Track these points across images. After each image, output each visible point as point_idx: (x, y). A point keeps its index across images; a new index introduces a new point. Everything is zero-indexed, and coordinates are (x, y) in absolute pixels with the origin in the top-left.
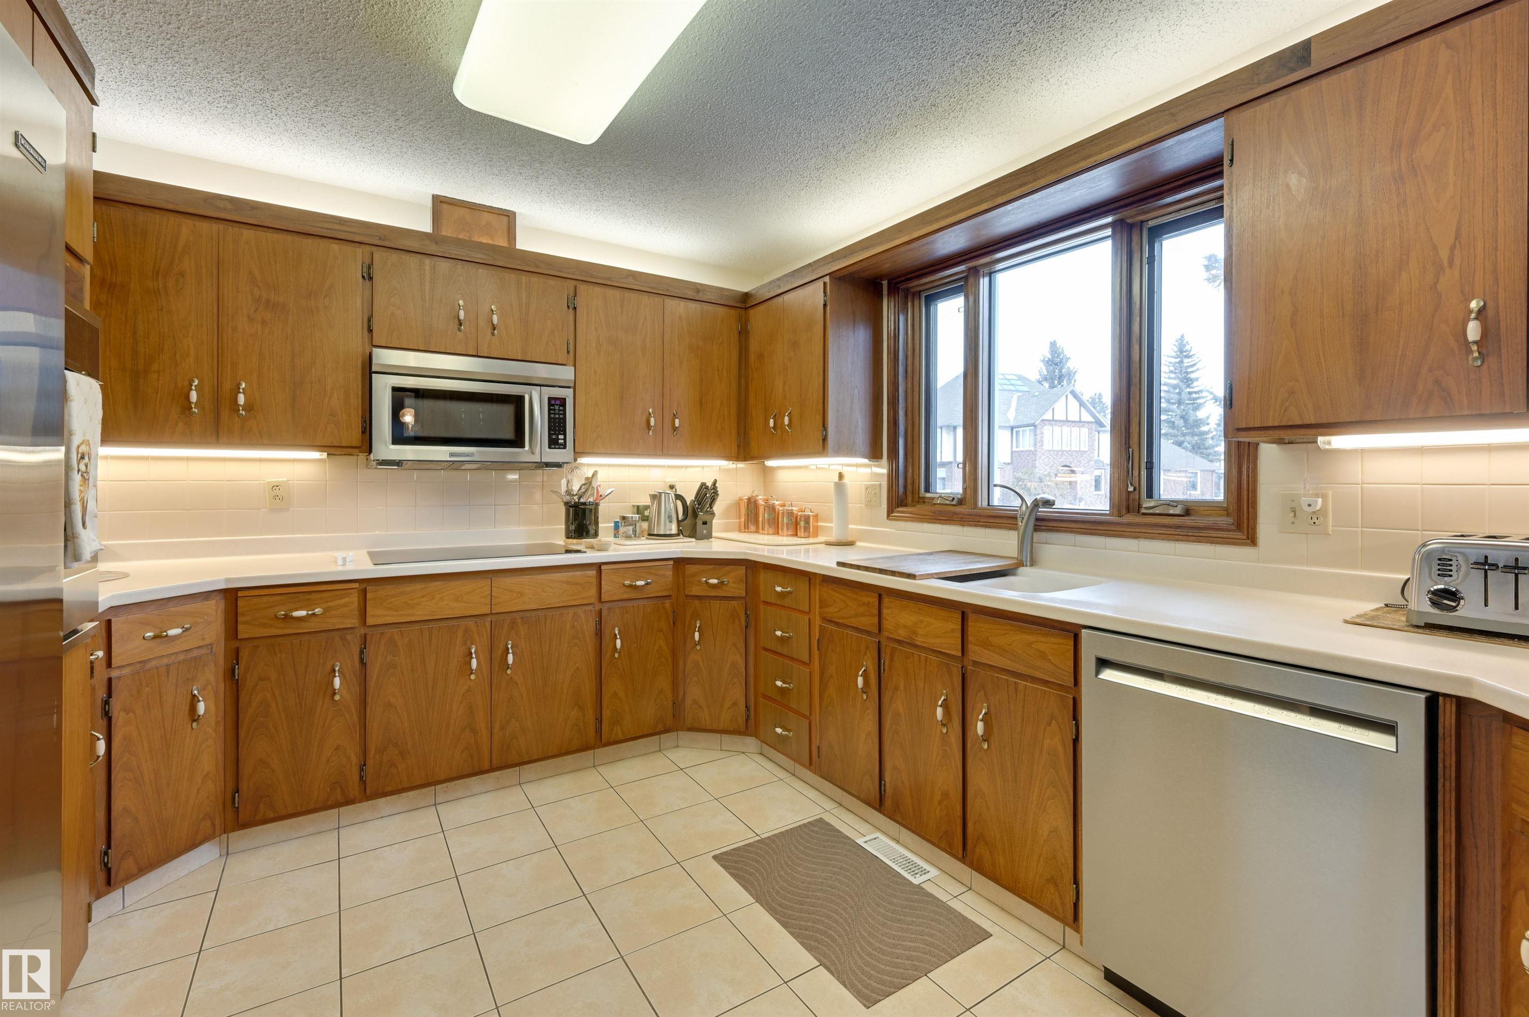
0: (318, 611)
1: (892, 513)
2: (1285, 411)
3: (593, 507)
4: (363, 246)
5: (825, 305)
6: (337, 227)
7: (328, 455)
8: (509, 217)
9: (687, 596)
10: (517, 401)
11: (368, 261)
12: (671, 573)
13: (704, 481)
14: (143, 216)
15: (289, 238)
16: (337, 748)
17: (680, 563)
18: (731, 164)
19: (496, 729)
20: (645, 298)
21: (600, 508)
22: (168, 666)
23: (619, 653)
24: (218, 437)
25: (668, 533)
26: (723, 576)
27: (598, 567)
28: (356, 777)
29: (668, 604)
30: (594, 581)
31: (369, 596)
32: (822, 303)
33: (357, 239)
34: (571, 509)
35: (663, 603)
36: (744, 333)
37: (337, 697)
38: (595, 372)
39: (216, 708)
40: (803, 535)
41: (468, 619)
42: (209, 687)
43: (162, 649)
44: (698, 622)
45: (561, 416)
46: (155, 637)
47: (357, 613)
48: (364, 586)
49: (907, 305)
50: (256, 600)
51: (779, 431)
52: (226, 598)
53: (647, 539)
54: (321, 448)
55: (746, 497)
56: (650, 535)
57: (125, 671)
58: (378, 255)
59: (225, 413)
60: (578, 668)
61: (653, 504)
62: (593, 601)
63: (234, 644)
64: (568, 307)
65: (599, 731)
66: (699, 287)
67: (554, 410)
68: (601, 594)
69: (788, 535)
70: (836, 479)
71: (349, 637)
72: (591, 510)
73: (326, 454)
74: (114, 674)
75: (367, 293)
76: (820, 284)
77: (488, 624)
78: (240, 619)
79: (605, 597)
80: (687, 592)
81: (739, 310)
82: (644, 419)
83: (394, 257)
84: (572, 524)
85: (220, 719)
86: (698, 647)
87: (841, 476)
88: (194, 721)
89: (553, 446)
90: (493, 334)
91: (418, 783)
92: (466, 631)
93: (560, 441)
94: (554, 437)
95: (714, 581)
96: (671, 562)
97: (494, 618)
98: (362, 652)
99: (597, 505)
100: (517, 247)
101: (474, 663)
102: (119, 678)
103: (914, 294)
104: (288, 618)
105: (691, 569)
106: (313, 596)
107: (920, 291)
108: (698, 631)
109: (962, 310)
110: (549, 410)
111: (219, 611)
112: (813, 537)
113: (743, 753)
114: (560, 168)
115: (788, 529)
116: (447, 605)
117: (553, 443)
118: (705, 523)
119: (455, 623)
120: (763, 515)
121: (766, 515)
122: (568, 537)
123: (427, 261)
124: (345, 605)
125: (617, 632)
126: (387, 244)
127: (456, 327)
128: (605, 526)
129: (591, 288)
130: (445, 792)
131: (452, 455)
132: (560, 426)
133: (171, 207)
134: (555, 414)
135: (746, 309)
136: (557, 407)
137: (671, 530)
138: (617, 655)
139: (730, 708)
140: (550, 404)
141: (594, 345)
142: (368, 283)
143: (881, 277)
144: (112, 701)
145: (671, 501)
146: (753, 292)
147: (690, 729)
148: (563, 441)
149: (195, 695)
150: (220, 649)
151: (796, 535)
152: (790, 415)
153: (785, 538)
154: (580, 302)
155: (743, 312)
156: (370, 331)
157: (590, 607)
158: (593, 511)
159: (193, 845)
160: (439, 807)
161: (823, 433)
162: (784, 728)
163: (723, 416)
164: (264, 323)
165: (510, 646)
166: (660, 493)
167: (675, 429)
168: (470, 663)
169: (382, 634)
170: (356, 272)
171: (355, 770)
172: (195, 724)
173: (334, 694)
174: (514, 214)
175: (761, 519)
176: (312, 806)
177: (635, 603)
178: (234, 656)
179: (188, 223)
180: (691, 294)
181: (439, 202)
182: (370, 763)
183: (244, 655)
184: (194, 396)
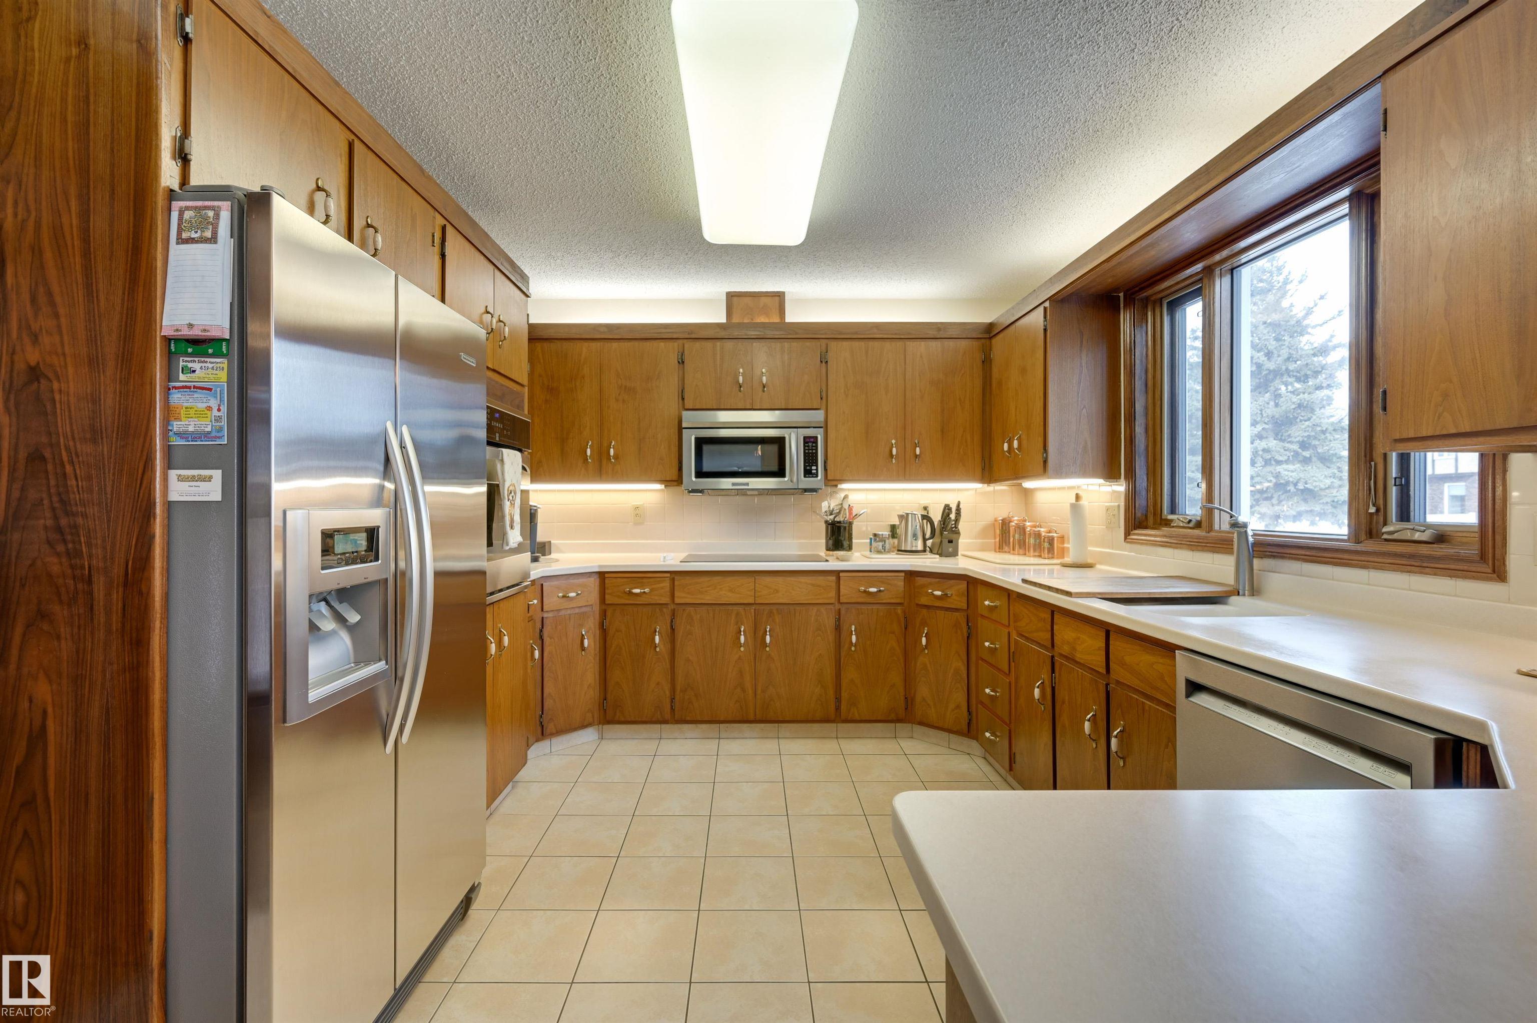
0: (647, 590)
1: (1129, 535)
2: (1439, 418)
3: (847, 525)
4: (678, 341)
5: (1045, 330)
6: (664, 331)
7: (665, 486)
8: (780, 297)
9: (918, 605)
10: (780, 442)
11: (681, 350)
12: (902, 583)
13: (947, 503)
14: (566, 345)
15: (636, 343)
16: (658, 684)
17: (911, 575)
18: (931, 223)
19: (759, 691)
20: (887, 345)
21: (854, 526)
22: (570, 615)
23: (855, 646)
24: (601, 476)
25: (914, 549)
26: (947, 589)
27: (837, 573)
28: (669, 706)
29: (899, 610)
30: (834, 584)
31: (676, 583)
32: (1042, 328)
33: (675, 336)
34: (829, 526)
35: (895, 609)
36: (987, 361)
37: (658, 649)
38: (844, 413)
39: (595, 645)
40: (1046, 556)
41: (739, 606)
42: (591, 631)
43: (566, 604)
44: (926, 628)
45: (814, 451)
46: (564, 597)
47: (669, 594)
48: (673, 576)
49: (1147, 314)
50: (614, 580)
51: (1013, 454)
52: (600, 577)
53: (897, 554)
54: (661, 481)
55: (1001, 518)
56: (899, 550)
57: (550, 615)
58: (688, 345)
59: (604, 462)
60: (821, 654)
61: (901, 522)
62: (832, 601)
63: (604, 607)
64: (821, 362)
65: (838, 708)
66: (939, 326)
67: (808, 446)
68: (839, 596)
69: (1035, 556)
70: (1073, 501)
71: (665, 610)
72: (845, 528)
73: (663, 486)
74: (545, 615)
75: (681, 373)
76: (1041, 309)
77: (753, 611)
78: (607, 591)
79: (843, 600)
80: (917, 602)
81: (983, 341)
82: (887, 450)
83: (698, 344)
84: (830, 539)
85: (596, 652)
86: (926, 651)
87: (1078, 497)
88: (583, 650)
89: (807, 476)
90: (764, 391)
91: (706, 719)
92: (738, 614)
93: (813, 471)
94: (808, 468)
95: (938, 593)
96: (903, 574)
97: (757, 607)
98: (672, 621)
99: (851, 524)
100: (786, 321)
101: (742, 638)
102: (546, 618)
103: (1155, 302)
104: (630, 593)
105: (920, 581)
106: (645, 580)
107: (1162, 298)
108: (925, 636)
109: (1201, 314)
110: (804, 445)
111: (596, 585)
112: (1058, 558)
113: (969, 754)
114: (801, 257)
115: (1035, 550)
116: (725, 594)
117: (808, 473)
118: (950, 542)
119: (730, 607)
120: (1014, 536)
121: (1017, 536)
122: (828, 549)
123: (718, 344)
124: (662, 588)
125: (853, 629)
126: (693, 336)
127: (738, 389)
128: (859, 541)
129: (840, 343)
130: (726, 731)
131: (733, 484)
132: (812, 460)
133: (578, 337)
134: (809, 450)
135: (990, 338)
136: (810, 444)
137: (916, 546)
138: (853, 649)
139: (953, 710)
140: (805, 442)
141: (842, 391)
142: (681, 365)
143: (1117, 289)
144: (544, 630)
145: (917, 521)
146: (996, 321)
147: (921, 724)
148: (815, 471)
149: (583, 635)
150: (597, 608)
151: (1040, 556)
152: (1019, 440)
153: (1032, 559)
154: (831, 356)
155: (988, 341)
156: (683, 399)
157: (831, 607)
158: (847, 528)
159: (583, 726)
160: (721, 740)
161: (1043, 455)
162: (993, 734)
163: (966, 442)
164: (624, 401)
165: (768, 630)
166: (907, 514)
167: (916, 456)
168: (739, 639)
169: (684, 610)
170: (673, 359)
171: (668, 701)
172: (583, 652)
173: (656, 647)
174: (784, 293)
175: (1011, 540)
176: (644, 719)
177: (870, 607)
178: (604, 614)
179: (586, 344)
180: (932, 333)
181: (731, 297)
182: (677, 698)
183: (609, 613)
184: (589, 452)
